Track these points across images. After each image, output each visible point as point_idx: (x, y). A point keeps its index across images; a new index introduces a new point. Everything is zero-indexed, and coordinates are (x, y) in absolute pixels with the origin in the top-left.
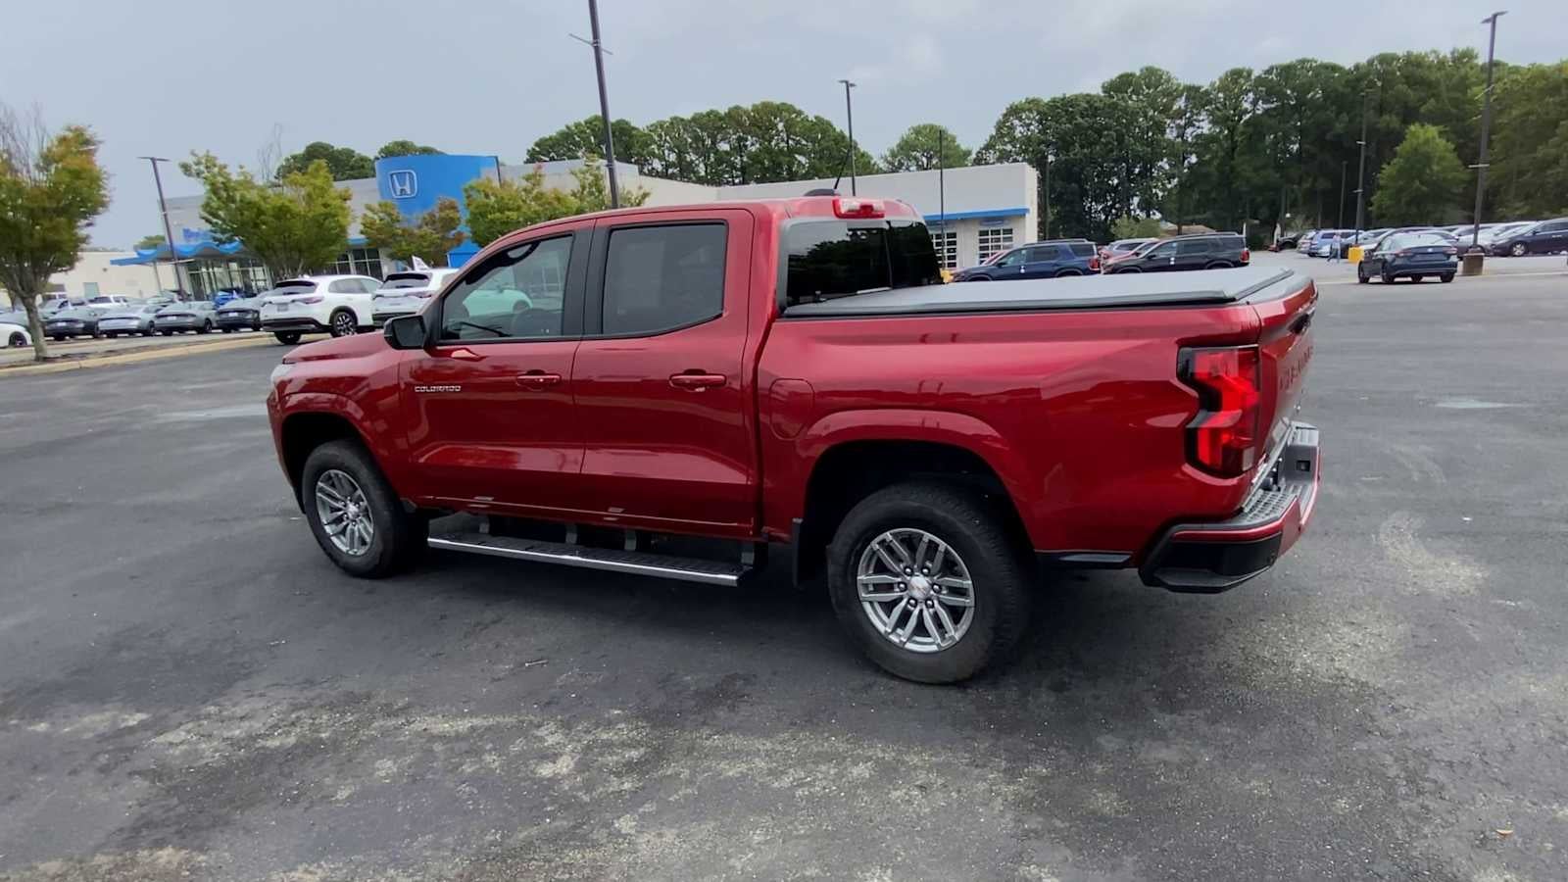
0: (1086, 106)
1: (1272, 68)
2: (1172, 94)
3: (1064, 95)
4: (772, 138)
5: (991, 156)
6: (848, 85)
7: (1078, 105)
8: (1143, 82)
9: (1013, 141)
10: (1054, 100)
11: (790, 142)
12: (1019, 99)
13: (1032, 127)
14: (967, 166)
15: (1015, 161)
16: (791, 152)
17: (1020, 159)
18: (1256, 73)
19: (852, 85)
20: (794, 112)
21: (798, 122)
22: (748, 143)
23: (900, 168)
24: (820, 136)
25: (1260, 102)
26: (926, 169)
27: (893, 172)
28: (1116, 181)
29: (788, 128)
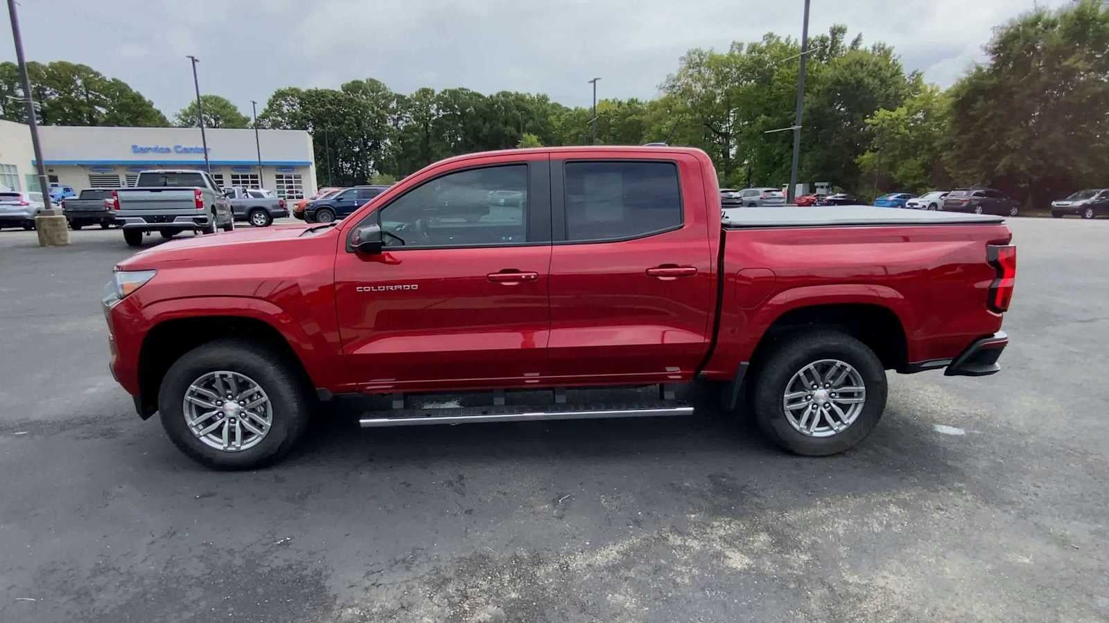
0: (333, 98)
1: (446, 90)
2: (388, 98)
3: (316, 88)
4: (72, 91)
5: (267, 123)
6: (194, 60)
7: (327, 97)
8: (368, 88)
9: (282, 115)
10: (309, 91)
11: (90, 96)
12: (284, 87)
13: (295, 107)
14: (248, 128)
15: (285, 128)
16: (91, 103)
17: (289, 127)
18: (437, 92)
19: (197, 61)
20: (92, 73)
21: (96, 81)
22: (47, 92)
23: (192, 125)
24: (118, 94)
25: (441, 111)
26: (214, 128)
27: (187, 127)
28: (357, 149)
29: (87, 84)
